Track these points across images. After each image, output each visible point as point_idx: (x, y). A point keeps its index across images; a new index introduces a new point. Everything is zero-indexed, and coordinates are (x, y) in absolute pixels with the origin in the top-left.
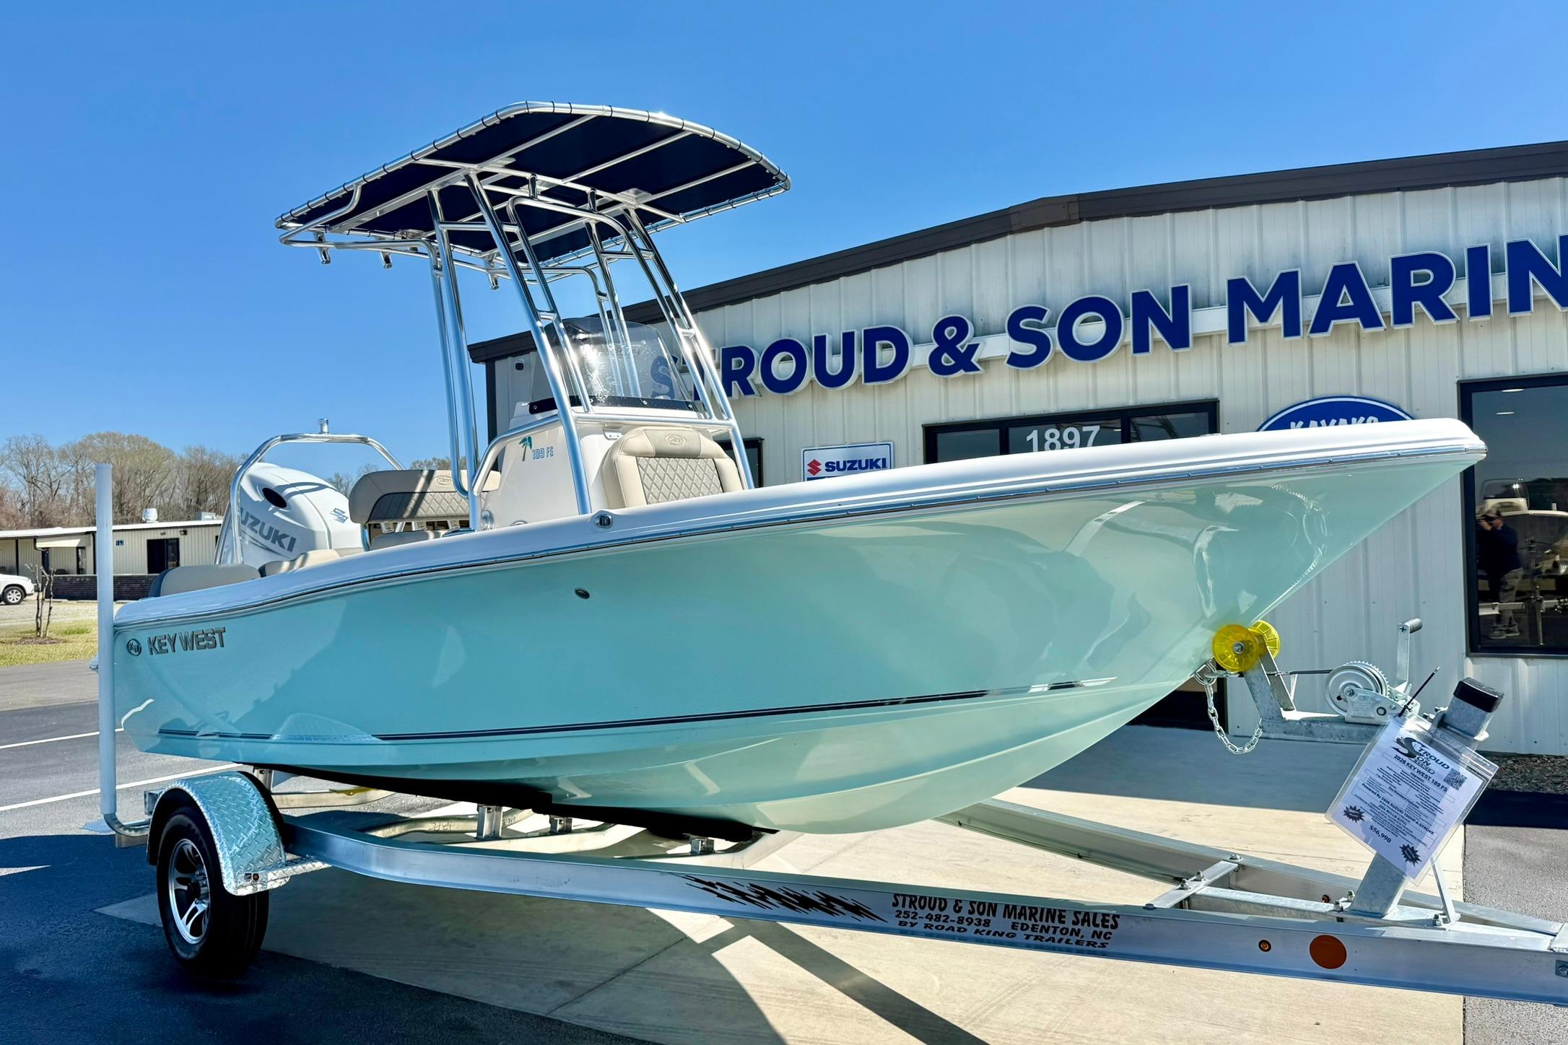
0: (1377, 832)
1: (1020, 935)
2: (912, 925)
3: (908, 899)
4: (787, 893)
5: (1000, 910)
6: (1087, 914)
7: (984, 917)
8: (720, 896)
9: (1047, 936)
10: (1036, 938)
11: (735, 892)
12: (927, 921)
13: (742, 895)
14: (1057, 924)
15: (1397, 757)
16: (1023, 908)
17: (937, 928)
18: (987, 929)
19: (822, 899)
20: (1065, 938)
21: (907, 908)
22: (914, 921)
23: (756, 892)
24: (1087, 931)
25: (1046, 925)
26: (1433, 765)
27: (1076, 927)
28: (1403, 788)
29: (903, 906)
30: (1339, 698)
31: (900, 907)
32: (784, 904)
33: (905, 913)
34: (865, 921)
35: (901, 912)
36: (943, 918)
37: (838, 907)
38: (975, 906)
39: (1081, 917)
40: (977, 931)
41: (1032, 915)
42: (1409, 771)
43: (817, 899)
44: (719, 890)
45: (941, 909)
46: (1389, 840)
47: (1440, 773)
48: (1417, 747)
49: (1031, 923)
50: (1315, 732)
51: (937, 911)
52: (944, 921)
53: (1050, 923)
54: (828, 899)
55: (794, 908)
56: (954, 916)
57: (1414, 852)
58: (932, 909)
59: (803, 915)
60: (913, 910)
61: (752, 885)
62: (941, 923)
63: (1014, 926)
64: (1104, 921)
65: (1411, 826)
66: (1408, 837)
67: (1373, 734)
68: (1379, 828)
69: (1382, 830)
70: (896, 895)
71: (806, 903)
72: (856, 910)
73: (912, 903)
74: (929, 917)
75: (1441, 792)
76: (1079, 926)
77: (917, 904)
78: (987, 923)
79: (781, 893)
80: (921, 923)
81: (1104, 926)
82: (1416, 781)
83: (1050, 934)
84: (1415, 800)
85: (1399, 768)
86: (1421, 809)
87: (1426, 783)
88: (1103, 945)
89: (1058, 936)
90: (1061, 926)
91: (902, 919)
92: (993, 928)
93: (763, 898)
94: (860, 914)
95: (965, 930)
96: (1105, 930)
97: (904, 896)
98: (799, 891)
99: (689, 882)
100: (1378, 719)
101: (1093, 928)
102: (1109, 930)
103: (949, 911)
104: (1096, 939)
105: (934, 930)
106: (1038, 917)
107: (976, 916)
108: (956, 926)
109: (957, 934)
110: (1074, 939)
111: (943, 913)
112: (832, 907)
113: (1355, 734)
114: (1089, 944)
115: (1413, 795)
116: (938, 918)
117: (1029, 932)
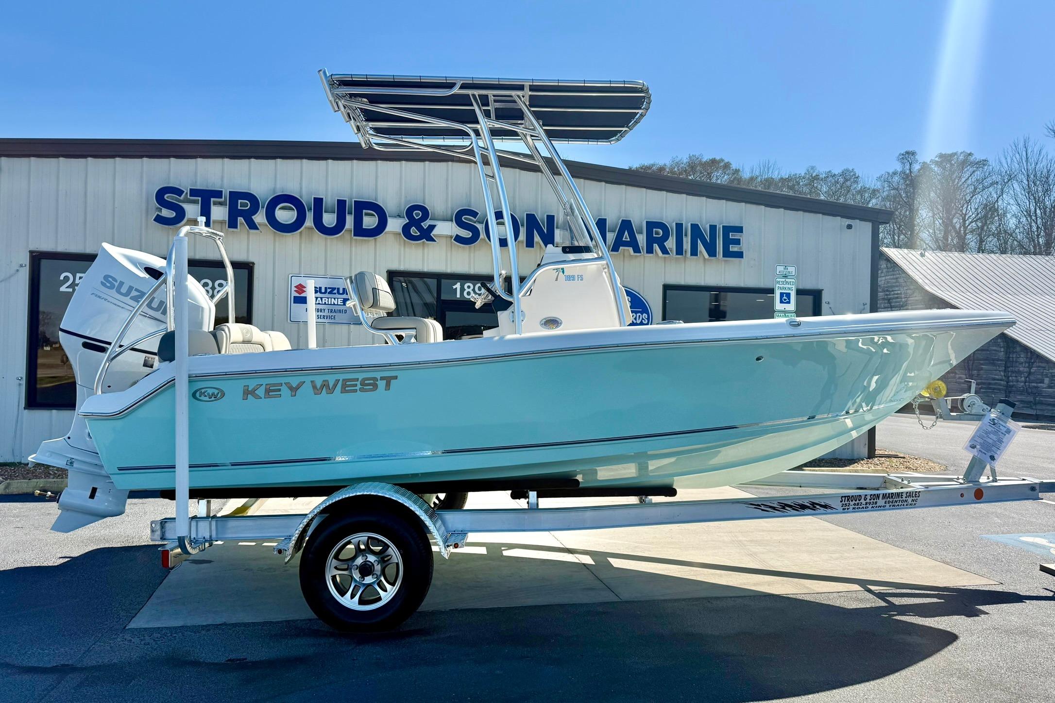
0: (982, 452)
1: (888, 505)
2: (848, 509)
3: (846, 498)
4: (795, 504)
5: (881, 496)
6: (910, 492)
7: (875, 500)
8: (763, 510)
9: (896, 504)
10: (893, 506)
11: (771, 507)
12: (854, 506)
13: (774, 508)
14: (900, 499)
15: (990, 425)
16: (889, 494)
17: (857, 509)
18: (876, 505)
19: (811, 504)
20: (903, 504)
21: (846, 502)
22: (848, 507)
23: (781, 506)
24: (910, 500)
25: (896, 500)
26: (1001, 427)
27: (906, 499)
28: (991, 436)
29: (845, 502)
30: (969, 406)
31: (843, 502)
32: (794, 509)
33: (845, 504)
34: (829, 510)
35: (843, 504)
36: (860, 504)
37: (818, 507)
38: (872, 497)
39: (908, 495)
40: (872, 507)
41: (892, 497)
42: (993, 430)
43: (808, 505)
44: (763, 507)
45: (859, 500)
46: (985, 454)
47: (1004, 430)
48: (996, 421)
49: (891, 500)
50: (962, 419)
51: (858, 501)
52: (861, 505)
53: (898, 499)
54: (813, 504)
55: (798, 510)
56: (864, 502)
57: (994, 457)
58: (856, 501)
59: (802, 513)
60: (848, 502)
61: (778, 503)
62: (859, 506)
63: (885, 503)
64: (916, 494)
65: (994, 448)
66: (992, 452)
67: (981, 418)
68: (982, 450)
69: (984, 451)
70: (842, 497)
71: (803, 507)
72: (825, 506)
73: (848, 500)
74: (855, 504)
75: (1003, 435)
76: (907, 498)
77: (850, 500)
78: (876, 503)
79: (792, 504)
80: (851, 509)
81: (916, 497)
82: (996, 433)
83: (898, 503)
84: (995, 439)
85: (990, 429)
86: (997, 442)
87: (999, 433)
88: (915, 504)
89: (900, 503)
90: (902, 499)
91: (844, 507)
92: (878, 505)
93: (784, 508)
94: (827, 508)
95: (868, 507)
96: (915, 498)
97: (845, 497)
98: (800, 502)
99: (747, 505)
100: (983, 413)
101: (912, 498)
102: (917, 498)
103: (862, 501)
104: (913, 503)
105: (856, 510)
106: (894, 497)
107: (872, 501)
108: (864, 506)
109: (865, 509)
110: (905, 504)
111: (860, 502)
112: (815, 507)
113: (975, 419)
114: (910, 505)
115: (994, 437)
116: (858, 504)
117: (891, 504)
